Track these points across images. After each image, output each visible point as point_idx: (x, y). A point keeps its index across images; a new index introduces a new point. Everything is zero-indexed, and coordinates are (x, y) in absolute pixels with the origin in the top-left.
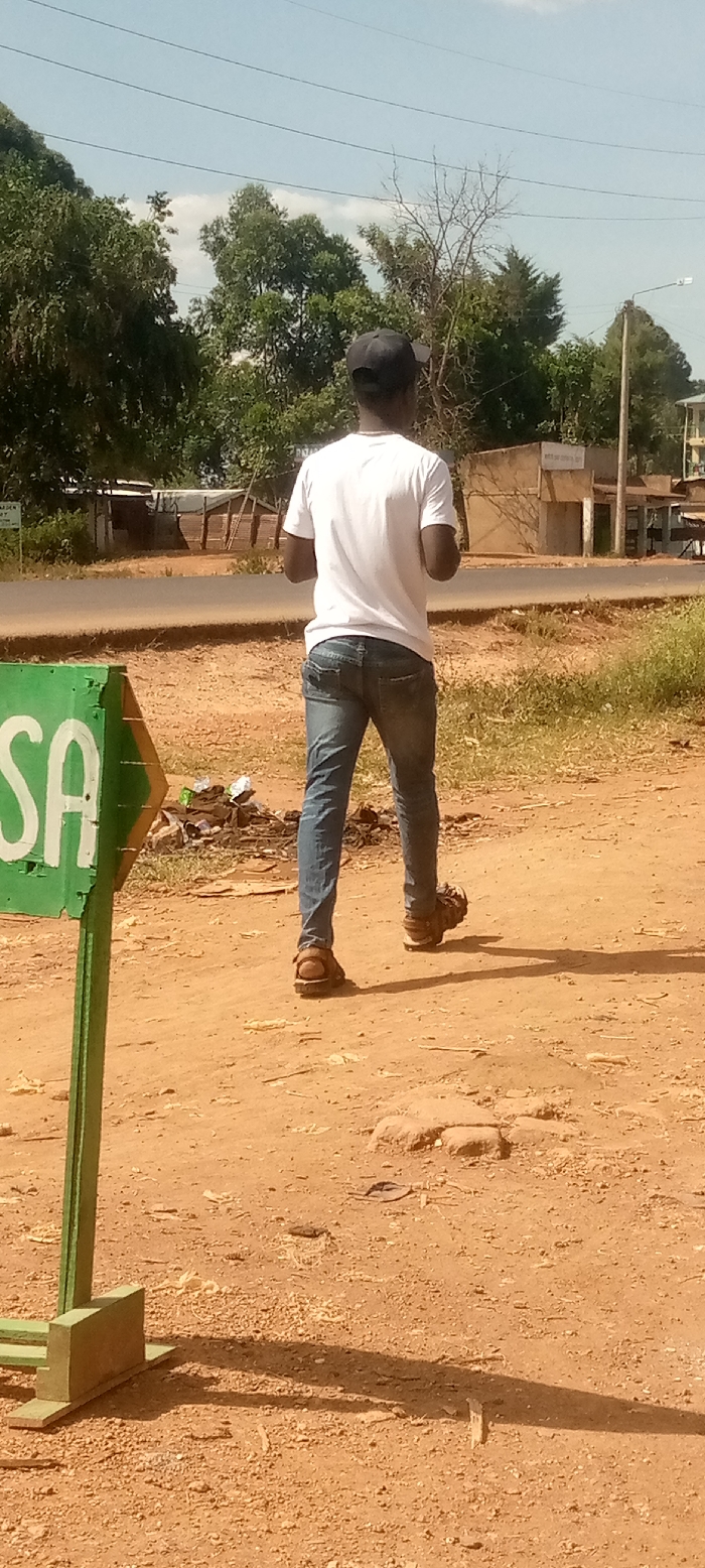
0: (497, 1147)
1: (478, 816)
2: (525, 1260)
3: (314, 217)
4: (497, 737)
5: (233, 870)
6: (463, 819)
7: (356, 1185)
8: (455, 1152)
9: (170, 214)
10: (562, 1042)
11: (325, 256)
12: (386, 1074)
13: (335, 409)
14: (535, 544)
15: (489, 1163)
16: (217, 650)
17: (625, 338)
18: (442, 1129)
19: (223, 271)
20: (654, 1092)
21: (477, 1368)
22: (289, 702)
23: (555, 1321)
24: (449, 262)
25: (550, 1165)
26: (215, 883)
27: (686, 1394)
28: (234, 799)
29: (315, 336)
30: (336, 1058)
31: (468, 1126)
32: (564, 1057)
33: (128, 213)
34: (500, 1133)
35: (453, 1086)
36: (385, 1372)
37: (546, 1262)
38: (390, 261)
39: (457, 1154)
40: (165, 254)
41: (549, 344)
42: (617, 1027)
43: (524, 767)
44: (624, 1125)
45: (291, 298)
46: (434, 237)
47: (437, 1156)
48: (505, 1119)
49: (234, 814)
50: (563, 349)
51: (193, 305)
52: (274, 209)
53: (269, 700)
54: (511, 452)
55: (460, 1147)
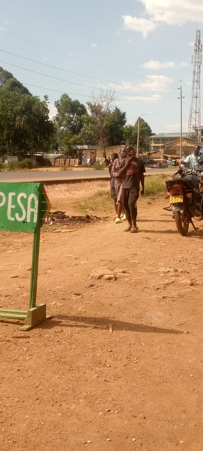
0: (114, 278)
1: (110, 217)
2: (120, 299)
3: (78, 100)
5: (61, 227)
7: (87, 285)
9: (48, 99)
10: (127, 259)
11: (79, 109)
13: (81, 138)
15: (113, 281)
16: (57, 185)
17: (138, 124)
18: (103, 275)
19: (59, 111)
20: (145, 268)
21: (111, 319)
22: (72, 195)
23: (126, 310)
24: (104, 109)
26: (58, 230)
27: (151, 323)
28: (61, 214)
29: (77, 124)
30: (82, 262)
31: (109, 274)
32: (127, 262)
33: (40, 99)
34: (115, 276)
35: (105, 267)
36: (93, 320)
37: (124, 300)
38: (92, 109)
39: (106, 280)
40: (47, 107)
41: (123, 126)
42: (137, 256)
45: (72, 116)
47: (102, 280)
48: (116, 273)
49: (61, 216)
50: (126, 127)
51: (53, 118)
52: (70, 99)
53: (68, 195)
54: (115, 147)
55: (107, 278)
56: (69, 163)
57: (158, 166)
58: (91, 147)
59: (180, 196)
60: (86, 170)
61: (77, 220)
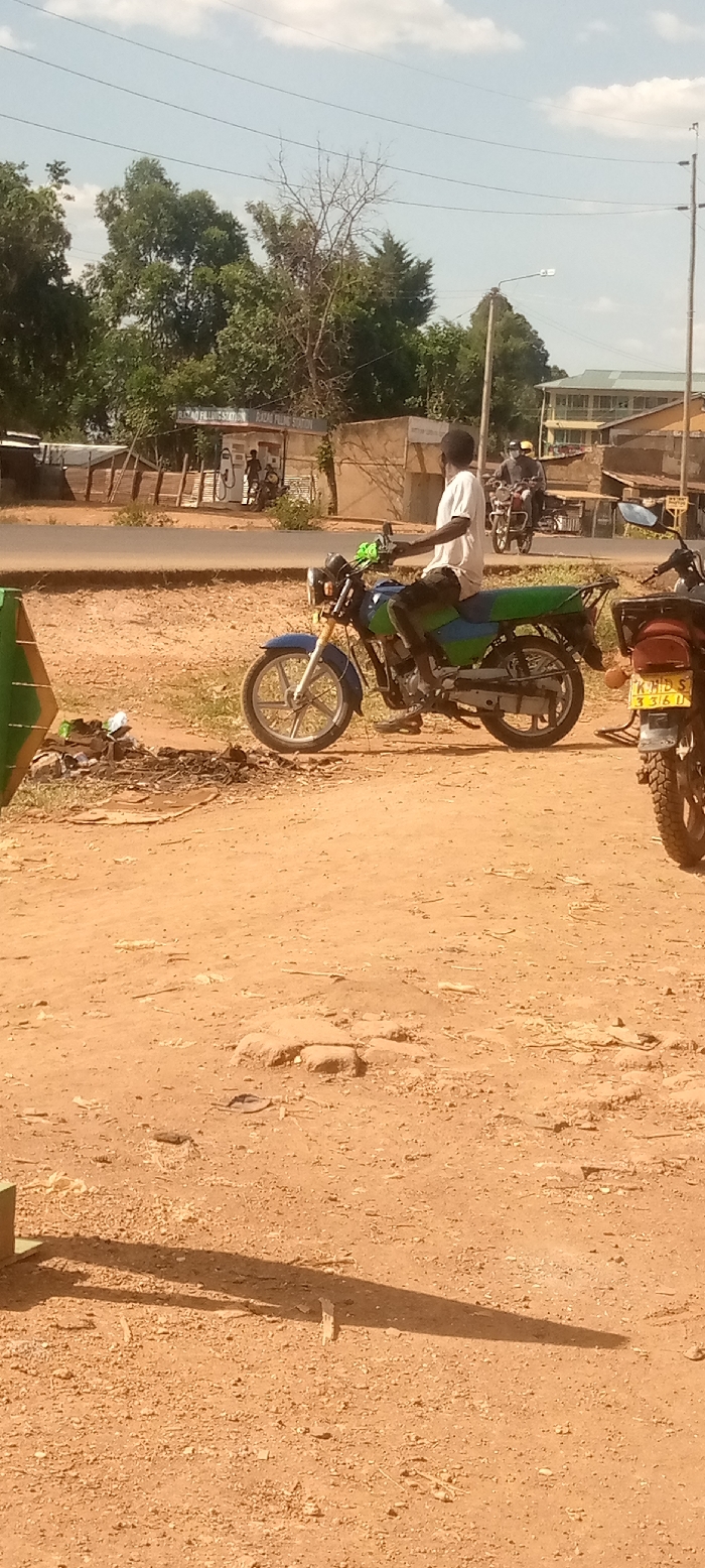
0: (353, 1065)
1: (341, 760)
2: (377, 1171)
3: (206, 194)
5: (108, 800)
6: (326, 762)
7: (218, 1096)
8: (313, 1069)
9: (67, 182)
10: (415, 971)
11: (215, 232)
12: (249, 994)
13: (216, 374)
14: (402, 511)
15: (344, 1080)
16: (97, 595)
17: (490, 322)
18: (301, 1047)
19: (116, 238)
20: (501, 1020)
21: (329, 1270)
22: (165, 647)
23: (404, 1228)
24: (329, 242)
25: (402, 1083)
26: (90, 812)
27: (525, 1300)
28: (112, 734)
29: (200, 305)
30: (202, 978)
31: (327, 1045)
32: (417, 984)
33: (26, 179)
34: (355, 1053)
35: (312, 1008)
36: (242, 1271)
37: (397, 1174)
38: (274, 239)
39: (316, 1071)
40: (60, 220)
41: (419, 325)
42: (466, 959)
44: (472, 1049)
45: (179, 268)
46: (315, 218)
47: (295, 1071)
48: (361, 1040)
49: (111, 748)
50: (432, 331)
51: (86, 270)
52: (167, 184)
53: (146, 644)
54: (379, 424)
55: (318, 1064)
56: (158, 492)
57: (576, 524)
58: (265, 418)
59: (676, 678)
60: (235, 527)
61: (187, 769)
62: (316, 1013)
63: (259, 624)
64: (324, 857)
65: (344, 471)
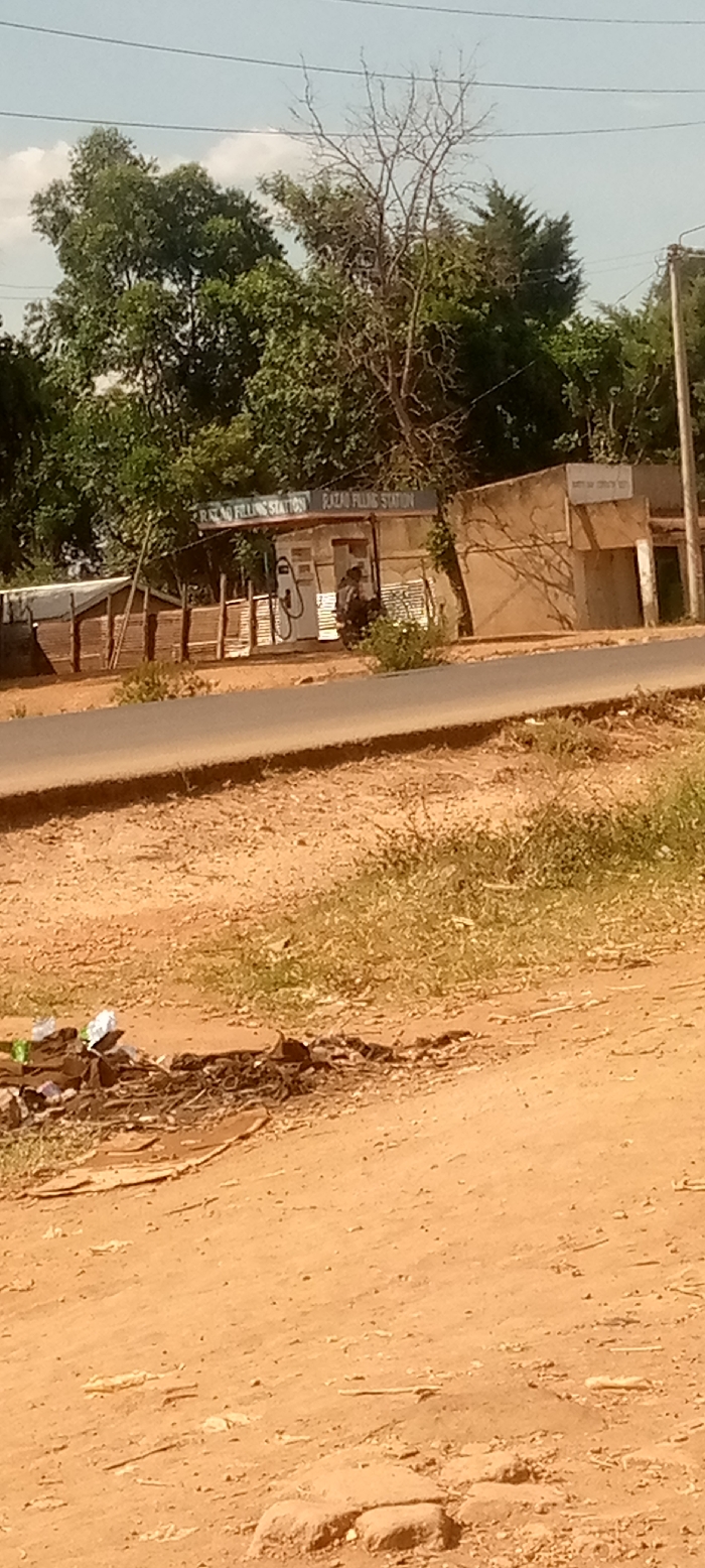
0: (438, 1532)
1: (467, 1034)
4: (501, 912)
5: (93, 1153)
6: (445, 1040)
8: (376, 1546)
10: (552, 1365)
12: (287, 1438)
14: (572, 615)
18: (358, 1513)
22: (194, 890)
24: (401, 215)
25: (518, 1550)
26: (65, 1175)
28: (94, 1047)
30: (216, 1423)
31: (396, 1504)
32: (554, 1386)
34: (443, 1511)
35: (381, 1448)
38: (313, 224)
39: (378, 1549)
41: (564, 318)
42: (636, 1333)
43: (539, 954)
44: (633, 1480)
46: (374, 181)
47: (349, 1554)
48: (455, 1489)
50: (585, 326)
53: (164, 890)
54: (520, 483)
55: (383, 1536)
56: (186, 640)
58: (335, 500)
60: (309, 680)
61: (216, 1085)
62: (386, 1456)
63: (343, 832)
64: (423, 1198)
65: (474, 564)
